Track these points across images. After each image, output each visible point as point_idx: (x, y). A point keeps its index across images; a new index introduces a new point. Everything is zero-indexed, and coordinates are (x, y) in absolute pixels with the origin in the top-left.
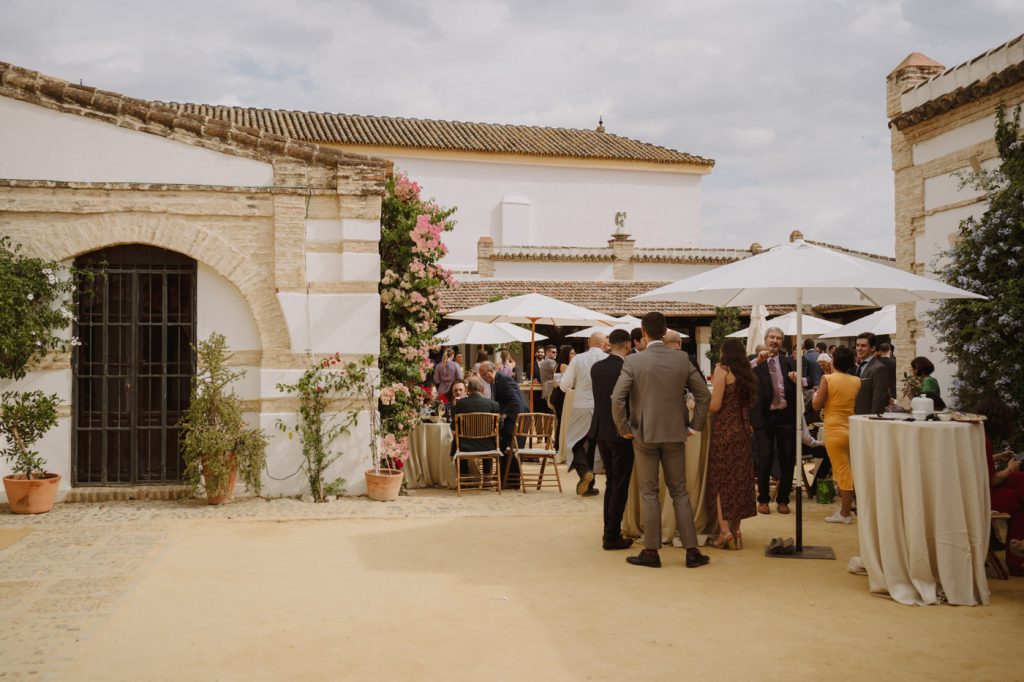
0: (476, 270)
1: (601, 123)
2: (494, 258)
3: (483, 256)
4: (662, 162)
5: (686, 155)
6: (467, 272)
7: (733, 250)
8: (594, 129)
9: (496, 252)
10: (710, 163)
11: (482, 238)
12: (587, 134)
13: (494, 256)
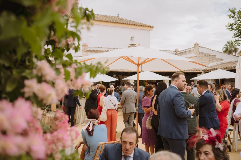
0: (81, 55)
1: (118, 14)
2: (88, 51)
3: (84, 50)
4: (138, 26)
5: (145, 24)
6: (78, 56)
7: (170, 51)
8: (116, 16)
9: (89, 49)
10: (152, 27)
11: (84, 44)
12: (115, 17)
13: (88, 50)
